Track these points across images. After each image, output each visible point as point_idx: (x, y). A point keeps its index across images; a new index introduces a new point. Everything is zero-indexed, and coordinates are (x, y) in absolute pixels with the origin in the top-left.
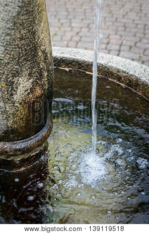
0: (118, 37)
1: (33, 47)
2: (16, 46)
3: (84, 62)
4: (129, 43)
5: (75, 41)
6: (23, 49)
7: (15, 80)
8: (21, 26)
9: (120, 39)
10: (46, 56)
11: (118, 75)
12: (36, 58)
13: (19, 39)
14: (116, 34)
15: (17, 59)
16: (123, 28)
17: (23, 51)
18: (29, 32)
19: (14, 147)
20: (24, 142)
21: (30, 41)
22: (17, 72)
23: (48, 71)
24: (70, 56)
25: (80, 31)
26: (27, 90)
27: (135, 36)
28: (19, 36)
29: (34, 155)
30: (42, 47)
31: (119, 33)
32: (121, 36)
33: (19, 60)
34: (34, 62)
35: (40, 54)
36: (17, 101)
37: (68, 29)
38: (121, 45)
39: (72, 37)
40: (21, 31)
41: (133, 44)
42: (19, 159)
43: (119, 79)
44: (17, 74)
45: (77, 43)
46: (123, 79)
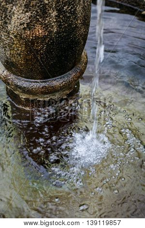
7: (9, 6)
19: (16, 81)
26: (23, 24)
36: (12, 32)
42: (24, 97)
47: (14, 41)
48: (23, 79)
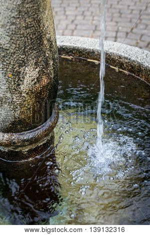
0: (113, 24)
1: (39, 35)
2: (22, 36)
3: (85, 50)
4: (125, 30)
5: (70, 30)
6: (29, 38)
7: (22, 69)
8: (26, 15)
9: (116, 25)
10: (51, 45)
11: (119, 61)
12: (41, 47)
13: (24, 28)
14: (112, 20)
15: (23, 48)
16: (119, 15)
17: (29, 40)
18: (34, 20)
19: (22, 137)
20: (31, 132)
21: (35, 29)
22: (23, 61)
23: (54, 59)
24: (70, 45)
25: (75, 19)
26: (34, 80)
27: (131, 21)
28: (24, 25)
29: (41, 145)
30: (48, 36)
31: (114, 19)
32: (117, 22)
33: (25, 49)
34: (40, 51)
35: (45, 42)
36: (24, 91)
37: (63, 17)
38: (117, 32)
39: (67, 25)
40: (27, 19)
41: (129, 30)
42: (27, 150)
43: (121, 65)
44: (23, 64)
45: (73, 31)
46: (125, 65)
47: (25, 98)
48: (26, 132)
